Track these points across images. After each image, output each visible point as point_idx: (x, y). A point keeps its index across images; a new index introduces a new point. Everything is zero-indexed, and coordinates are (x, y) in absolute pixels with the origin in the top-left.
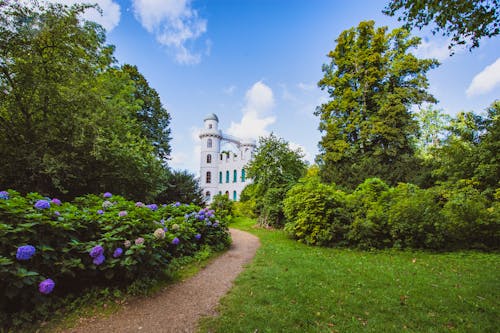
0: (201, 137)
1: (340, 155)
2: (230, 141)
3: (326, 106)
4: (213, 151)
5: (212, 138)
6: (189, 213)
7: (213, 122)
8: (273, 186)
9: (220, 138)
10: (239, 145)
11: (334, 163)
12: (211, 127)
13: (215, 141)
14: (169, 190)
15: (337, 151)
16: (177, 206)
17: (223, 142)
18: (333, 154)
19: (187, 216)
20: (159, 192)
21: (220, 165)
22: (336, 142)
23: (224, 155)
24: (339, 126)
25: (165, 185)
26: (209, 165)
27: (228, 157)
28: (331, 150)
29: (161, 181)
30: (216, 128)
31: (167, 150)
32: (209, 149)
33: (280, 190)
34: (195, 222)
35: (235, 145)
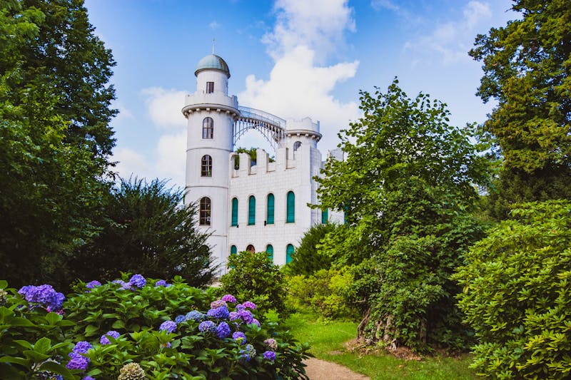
0: (187, 113)
1: (543, 155)
2: (255, 123)
3: (503, 34)
4: (216, 147)
5: (214, 115)
6: (175, 314)
7: (216, 77)
8: (405, 229)
9: (234, 115)
10: (277, 132)
11: (524, 175)
12: (211, 87)
13: (220, 122)
14: (108, 238)
15: (535, 146)
16: (135, 289)
17: (240, 126)
18: (525, 155)
19: (168, 324)
20: (79, 242)
21: (233, 182)
22: (530, 123)
23: (244, 159)
24: (539, 83)
25: (97, 221)
26: (206, 181)
27: (253, 161)
28: (516, 144)
29: (84, 212)
30: (226, 92)
31: (106, 141)
32: (208, 142)
33: (430, 240)
34: (198, 346)
35: (270, 134)
